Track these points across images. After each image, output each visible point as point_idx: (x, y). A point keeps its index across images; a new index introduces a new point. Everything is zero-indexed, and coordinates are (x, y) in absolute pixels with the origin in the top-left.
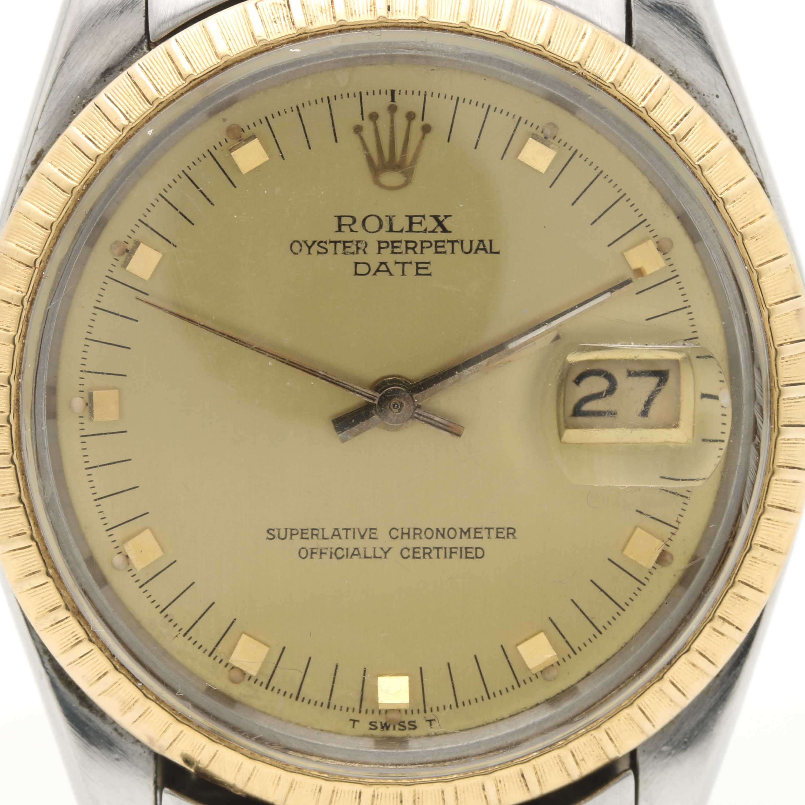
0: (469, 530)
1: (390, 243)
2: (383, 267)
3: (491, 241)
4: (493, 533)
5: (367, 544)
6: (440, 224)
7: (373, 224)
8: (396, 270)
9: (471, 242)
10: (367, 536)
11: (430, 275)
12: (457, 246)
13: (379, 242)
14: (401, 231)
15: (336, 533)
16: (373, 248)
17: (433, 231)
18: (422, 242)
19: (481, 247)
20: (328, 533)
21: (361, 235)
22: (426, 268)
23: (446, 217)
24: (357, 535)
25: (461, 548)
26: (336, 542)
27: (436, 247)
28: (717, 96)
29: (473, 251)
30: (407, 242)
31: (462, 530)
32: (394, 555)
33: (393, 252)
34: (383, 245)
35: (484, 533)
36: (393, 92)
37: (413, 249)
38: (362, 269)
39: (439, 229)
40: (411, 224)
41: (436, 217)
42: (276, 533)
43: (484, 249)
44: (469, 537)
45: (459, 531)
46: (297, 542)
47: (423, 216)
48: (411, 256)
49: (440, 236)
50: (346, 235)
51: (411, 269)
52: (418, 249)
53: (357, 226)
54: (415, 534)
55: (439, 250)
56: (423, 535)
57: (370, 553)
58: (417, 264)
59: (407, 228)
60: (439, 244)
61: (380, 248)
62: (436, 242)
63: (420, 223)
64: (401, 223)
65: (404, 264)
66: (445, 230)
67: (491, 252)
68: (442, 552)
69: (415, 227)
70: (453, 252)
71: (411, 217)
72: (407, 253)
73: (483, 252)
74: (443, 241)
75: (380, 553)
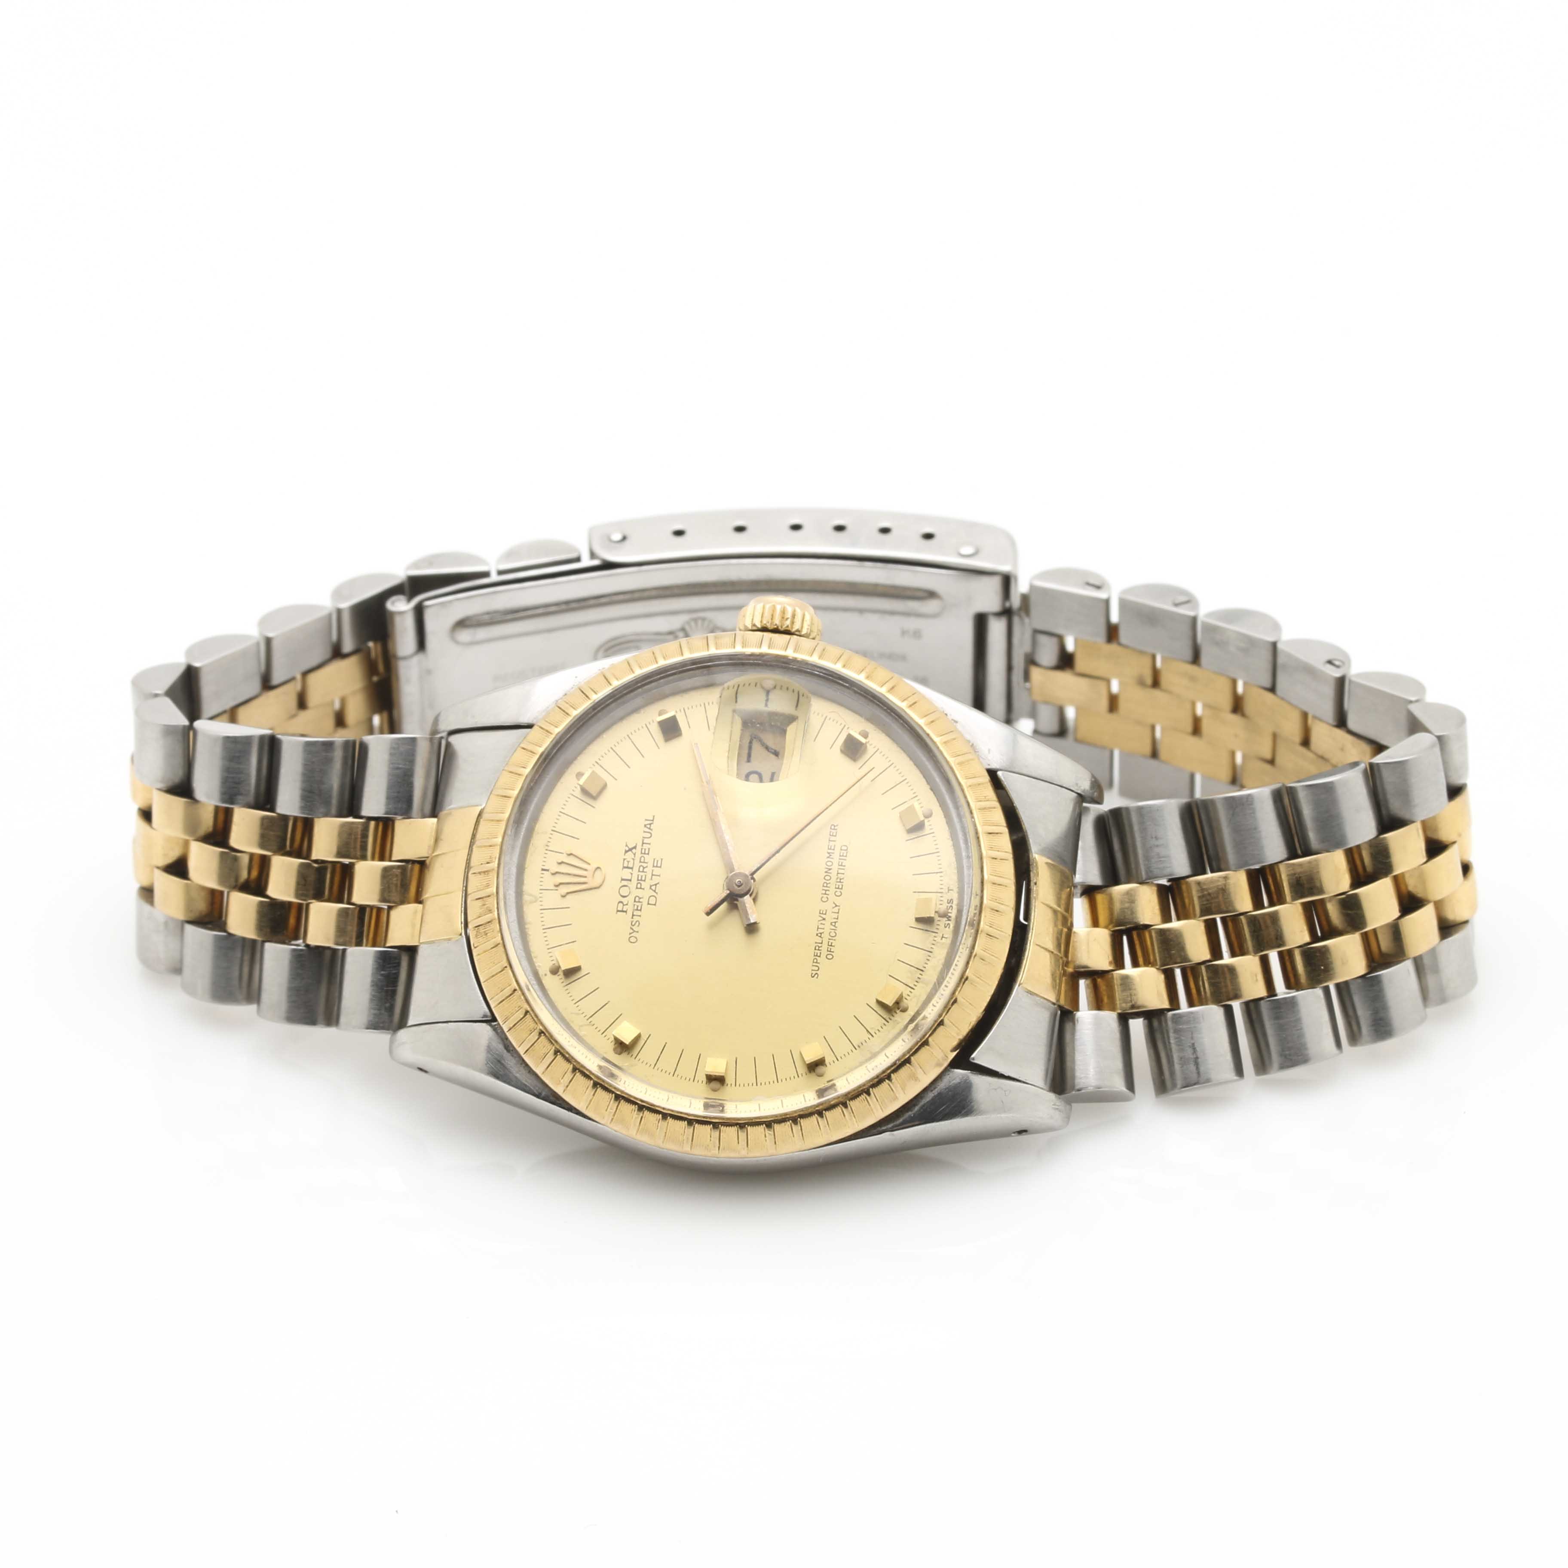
0: (829, 853)
1: (639, 882)
2: (653, 888)
3: (646, 820)
4: (833, 838)
5: (830, 917)
6: (630, 850)
7: (625, 891)
8: (656, 880)
9: (644, 832)
10: (824, 916)
11: (662, 859)
12: (646, 841)
13: (637, 888)
14: (632, 874)
15: (820, 935)
16: (639, 893)
17: (635, 854)
18: (640, 862)
19: (649, 826)
20: (819, 940)
21: (631, 899)
22: (657, 861)
23: (627, 846)
24: (823, 922)
25: (840, 859)
26: (826, 937)
27: (645, 854)
29: (650, 831)
30: (639, 871)
31: (828, 857)
32: (838, 901)
33: (644, 881)
34: (639, 886)
35: (831, 843)
36: (543, 870)
37: (644, 868)
38: (652, 900)
39: (634, 851)
40: (628, 867)
41: (626, 852)
42: (814, 972)
43: (650, 824)
44: (833, 853)
45: (829, 859)
46: (822, 960)
47: (624, 859)
48: (649, 870)
49: (638, 851)
50: (630, 908)
51: (657, 871)
52: (645, 865)
53: (625, 900)
54: (827, 887)
55: (647, 852)
56: (828, 882)
57: (836, 916)
58: (654, 866)
59: (630, 870)
60: (643, 852)
61: (641, 888)
63: (628, 862)
64: (626, 874)
65: (653, 875)
66: (635, 848)
67: (653, 820)
68: (840, 871)
69: (630, 865)
70: (649, 844)
71: (624, 867)
72: (646, 872)
73: (652, 825)
74: (642, 849)
75: (836, 909)
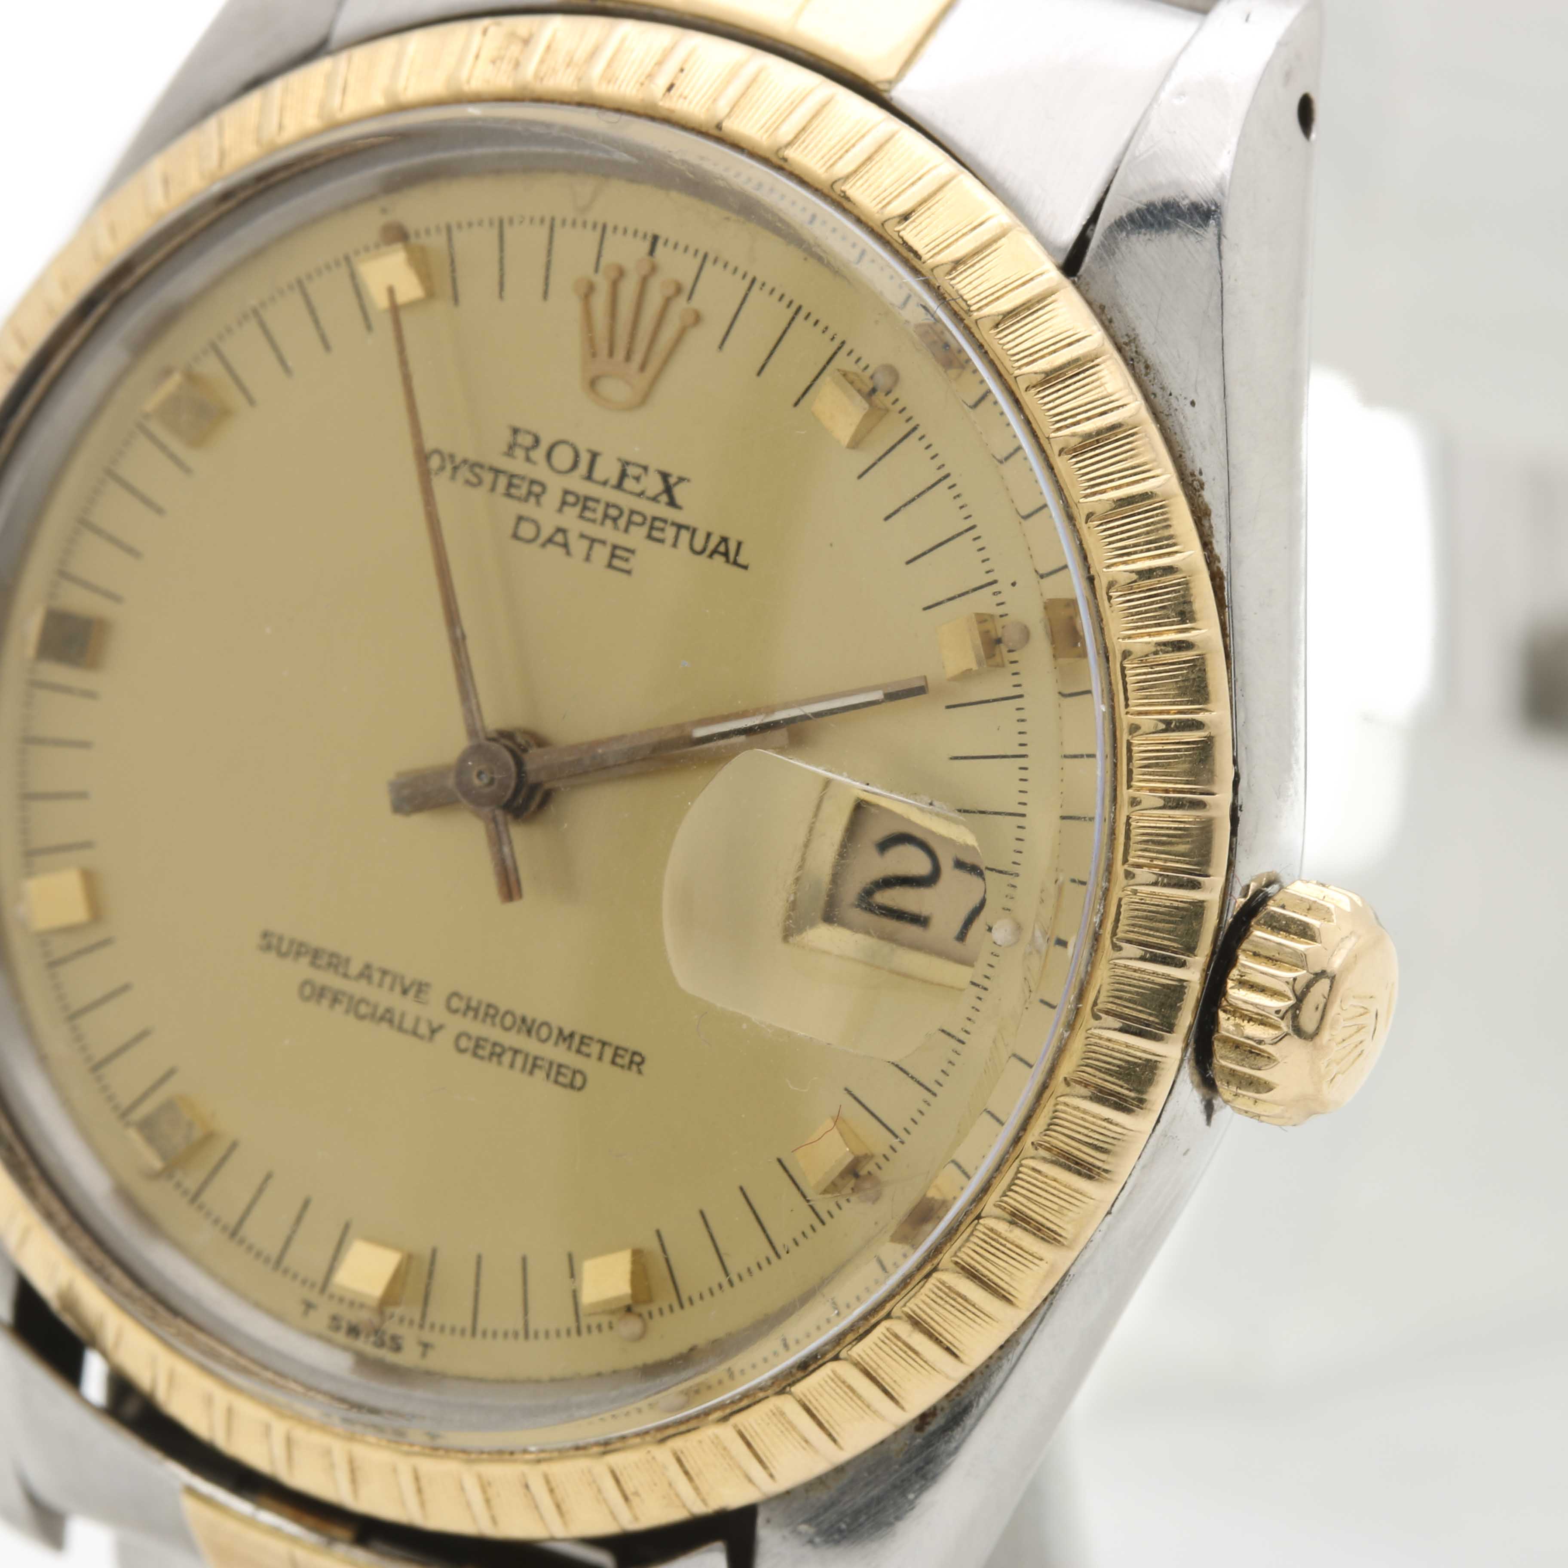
0: (572, 1035)
1: (582, 499)
2: (559, 538)
3: (739, 544)
4: (608, 1053)
5: (407, 1006)
6: (668, 490)
7: (563, 458)
8: (579, 547)
9: (709, 535)
10: (412, 993)
11: (628, 572)
12: (685, 535)
13: (566, 492)
14: (605, 483)
15: (366, 973)
16: (552, 498)
17: (655, 499)
18: (632, 512)
19: (722, 549)
20: (355, 968)
21: (540, 472)
22: (627, 560)
23: (681, 480)
24: (398, 989)
25: (551, 1064)
26: (359, 989)
27: (652, 528)
28: (1193, 403)
29: (708, 552)
30: (608, 505)
31: (561, 1032)
32: (445, 1039)
33: (581, 517)
34: (571, 499)
35: (595, 1049)
36: (655, 239)
37: (615, 520)
38: (527, 530)
39: (664, 498)
40: (623, 475)
41: (665, 476)
42: (274, 941)
43: (726, 554)
44: (569, 1048)
45: (555, 1033)
46: (302, 969)
47: (645, 468)
48: (607, 532)
49: (662, 510)
50: (517, 465)
51: (601, 554)
52: (622, 522)
53: (539, 454)
54: (486, 1014)
55: (655, 534)
56: (498, 1020)
57: (408, 1024)
58: (615, 547)
59: (614, 481)
60: (658, 524)
61: (564, 503)
62: (655, 519)
63: (637, 479)
64: (607, 469)
65: (593, 541)
66: (672, 503)
67: (735, 563)
68: (519, 1060)
69: (629, 484)
70: (675, 545)
71: (625, 464)
72: (602, 523)
73: (722, 559)
74: (665, 521)
75: (423, 1029)
